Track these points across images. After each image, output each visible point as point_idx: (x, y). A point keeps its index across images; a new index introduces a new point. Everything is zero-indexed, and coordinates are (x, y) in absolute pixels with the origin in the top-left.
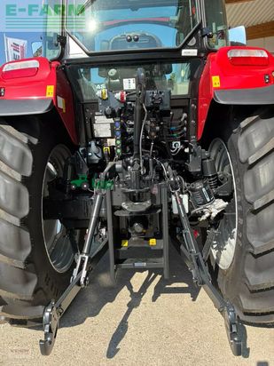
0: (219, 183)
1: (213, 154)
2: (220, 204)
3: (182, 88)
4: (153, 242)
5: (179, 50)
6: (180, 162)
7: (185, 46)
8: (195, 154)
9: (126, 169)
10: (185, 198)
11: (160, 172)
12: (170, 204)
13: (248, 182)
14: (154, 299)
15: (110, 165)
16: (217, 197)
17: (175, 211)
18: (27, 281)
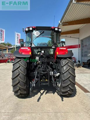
0: (58, 70)
1: (58, 65)
2: (59, 74)
3: (52, 53)
4: (46, 80)
5: (52, 47)
6: (51, 66)
7: (53, 46)
8: (54, 65)
9: (42, 67)
10: (52, 72)
11: (48, 67)
12: (50, 73)
13: (62, 69)
14: (46, 94)
15: (39, 66)
16: (58, 73)
17: (51, 75)
18: (25, 86)
